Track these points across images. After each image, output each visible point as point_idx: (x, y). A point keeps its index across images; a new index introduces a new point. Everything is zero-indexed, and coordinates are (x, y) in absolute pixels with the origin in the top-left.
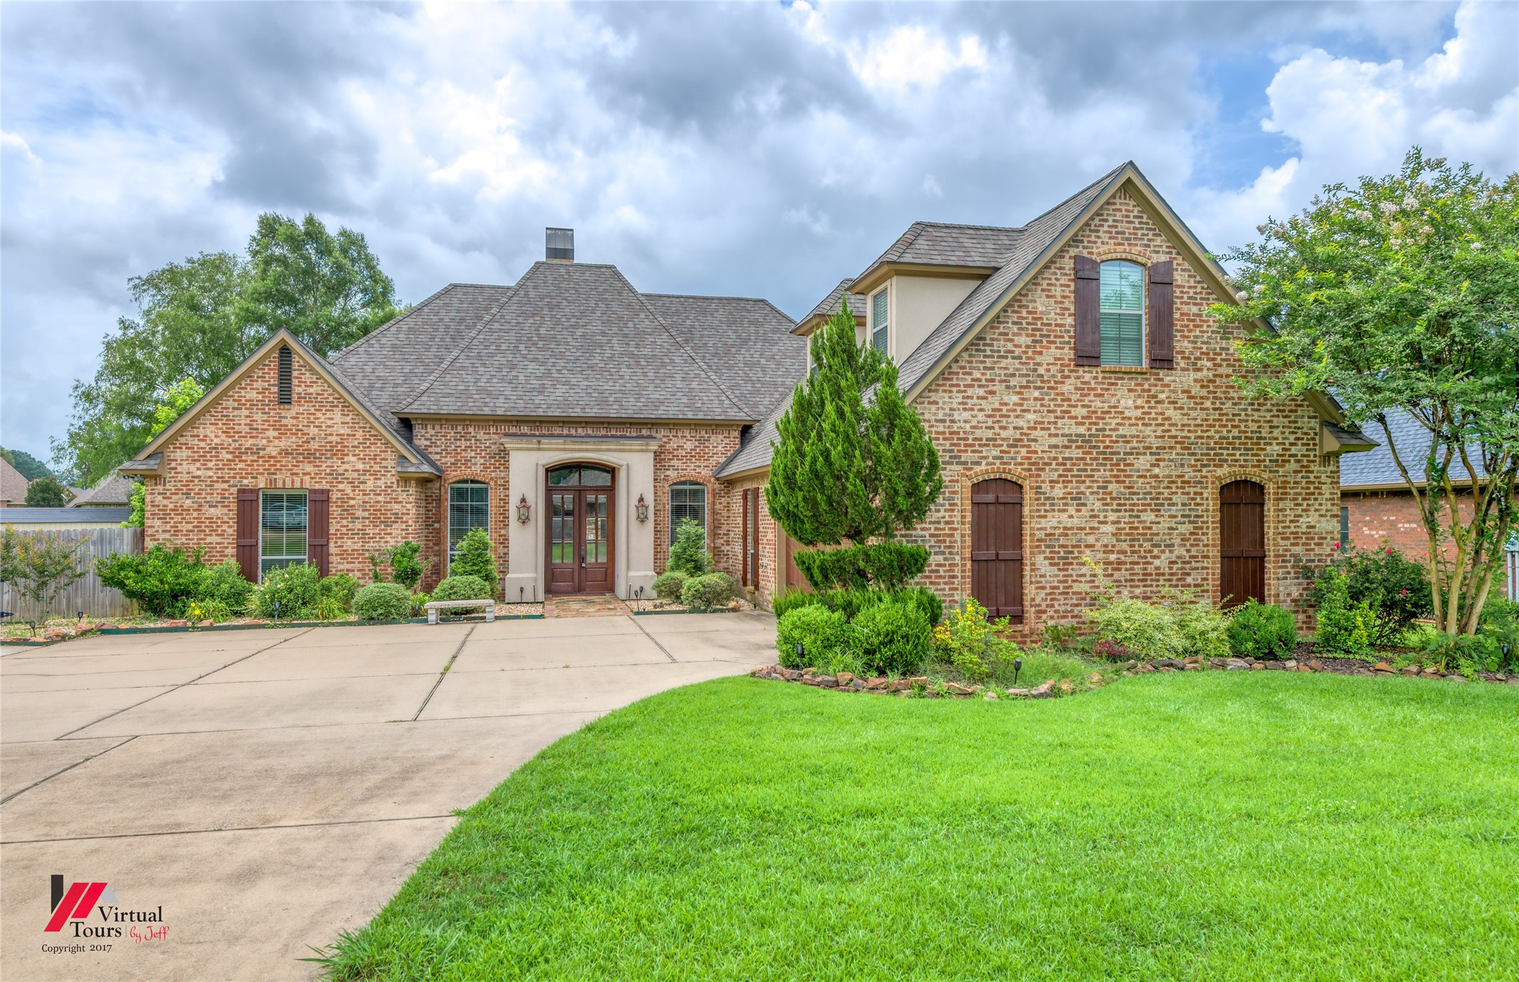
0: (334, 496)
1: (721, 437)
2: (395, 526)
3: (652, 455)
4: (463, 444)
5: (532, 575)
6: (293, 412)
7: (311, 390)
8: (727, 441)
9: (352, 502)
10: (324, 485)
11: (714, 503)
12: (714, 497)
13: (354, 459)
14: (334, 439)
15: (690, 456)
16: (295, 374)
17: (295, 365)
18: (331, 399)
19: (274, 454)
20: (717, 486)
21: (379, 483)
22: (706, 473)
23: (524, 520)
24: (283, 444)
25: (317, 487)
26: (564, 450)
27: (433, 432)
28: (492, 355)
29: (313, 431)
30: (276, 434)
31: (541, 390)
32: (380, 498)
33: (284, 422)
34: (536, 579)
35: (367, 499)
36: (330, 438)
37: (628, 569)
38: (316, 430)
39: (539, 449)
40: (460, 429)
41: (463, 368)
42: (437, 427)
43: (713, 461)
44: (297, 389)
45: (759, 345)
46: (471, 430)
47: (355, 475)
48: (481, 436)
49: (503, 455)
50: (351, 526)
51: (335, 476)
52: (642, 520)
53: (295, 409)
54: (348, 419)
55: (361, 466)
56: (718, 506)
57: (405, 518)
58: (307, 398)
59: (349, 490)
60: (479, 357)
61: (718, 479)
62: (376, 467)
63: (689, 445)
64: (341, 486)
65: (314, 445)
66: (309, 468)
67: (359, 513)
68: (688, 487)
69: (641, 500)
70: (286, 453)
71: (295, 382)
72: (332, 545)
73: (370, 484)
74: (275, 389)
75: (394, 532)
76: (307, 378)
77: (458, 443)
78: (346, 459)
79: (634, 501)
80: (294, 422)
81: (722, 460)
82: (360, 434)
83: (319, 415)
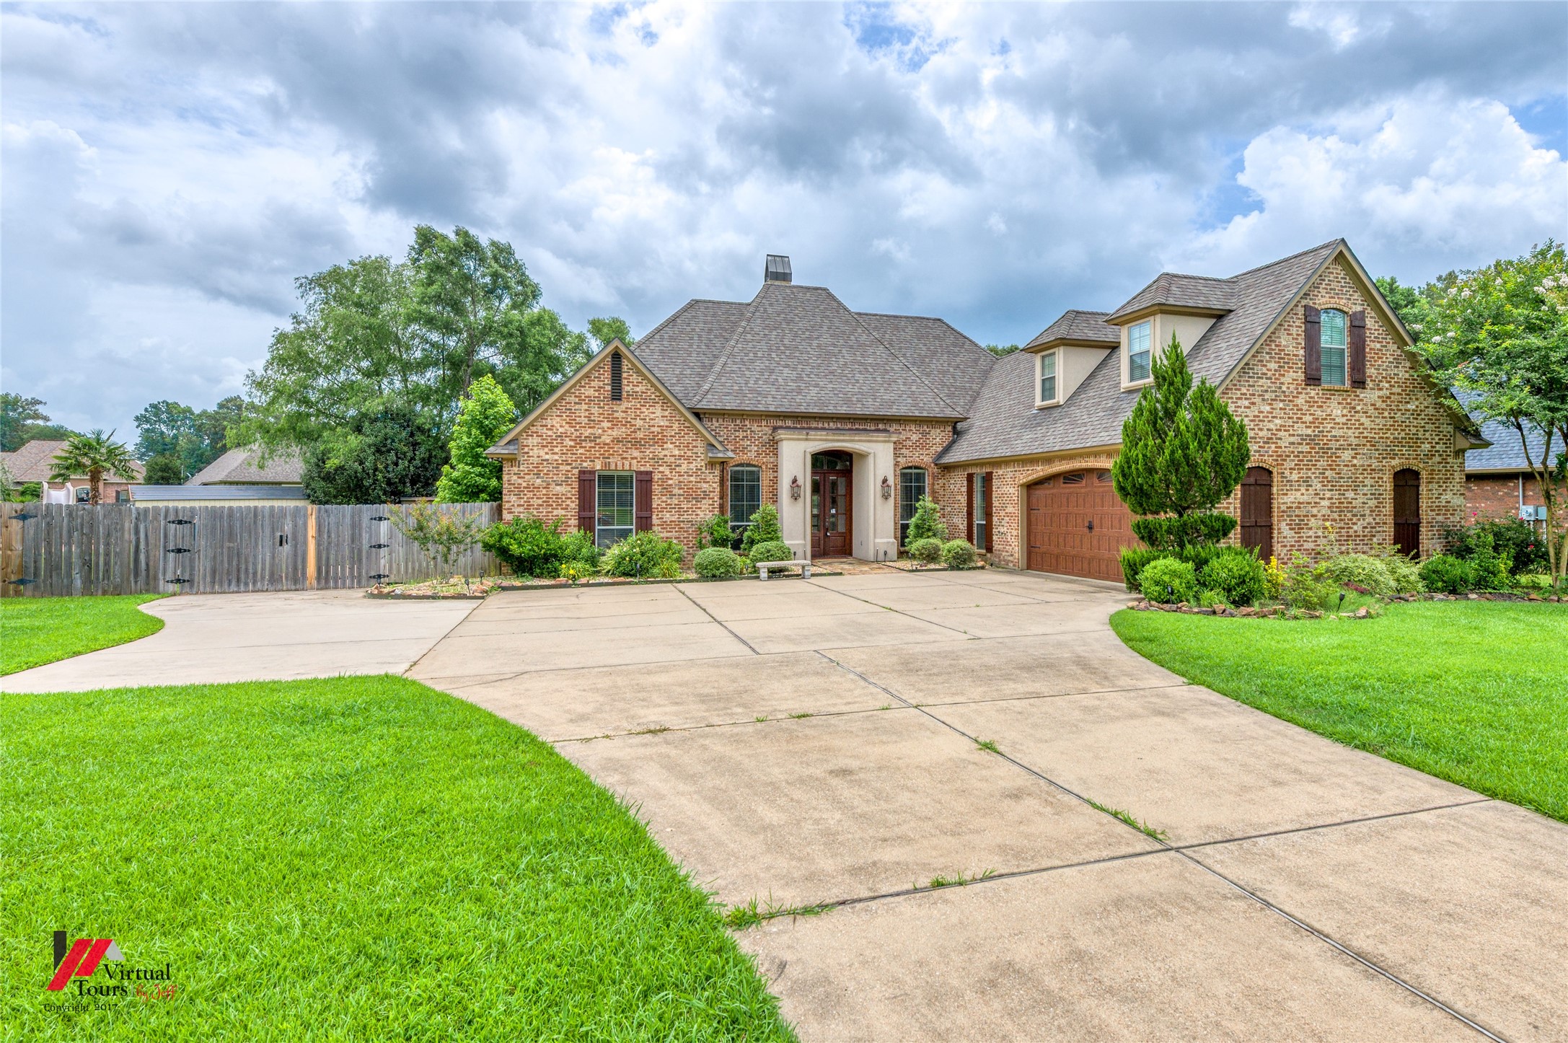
0: (656, 477)
1: (938, 431)
2: (704, 501)
3: (892, 445)
4: (741, 434)
5: (802, 542)
6: (623, 407)
7: (637, 389)
8: (943, 434)
9: (670, 482)
10: (648, 468)
11: (933, 484)
12: (934, 479)
13: (671, 446)
14: (656, 429)
15: (916, 446)
16: (624, 375)
17: (625, 368)
18: (653, 397)
19: (608, 441)
20: (935, 470)
21: (692, 466)
22: (927, 459)
23: (795, 497)
24: (615, 433)
25: (642, 469)
26: (826, 440)
27: (717, 424)
28: (752, 361)
29: (639, 423)
30: (609, 425)
31: (799, 391)
32: (692, 479)
33: (616, 415)
34: (805, 545)
35: (681, 479)
36: (653, 429)
37: (875, 537)
38: (642, 422)
39: (807, 440)
40: (738, 422)
41: (733, 372)
42: (721, 420)
43: (933, 450)
44: (627, 388)
45: (945, 357)
46: (747, 423)
47: (672, 459)
48: (755, 428)
49: (773, 446)
50: (669, 501)
51: (657, 460)
52: (886, 497)
53: (625, 404)
54: (666, 413)
55: (677, 452)
56: (936, 487)
57: (712, 495)
58: (634, 395)
59: (667, 472)
60: (743, 363)
61: (936, 465)
62: (689, 453)
63: (914, 437)
64: (661, 469)
65: (640, 435)
66: (636, 453)
67: (676, 491)
68: (914, 471)
69: (885, 481)
70: (617, 440)
71: (625, 382)
72: (654, 517)
73: (684, 467)
74: (609, 388)
75: (703, 507)
76: (635, 378)
77: (737, 434)
78: (665, 446)
79: (879, 483)
80: (624, 415)
81: (940, 449)
82: (676, 426)
83: (644, 409)
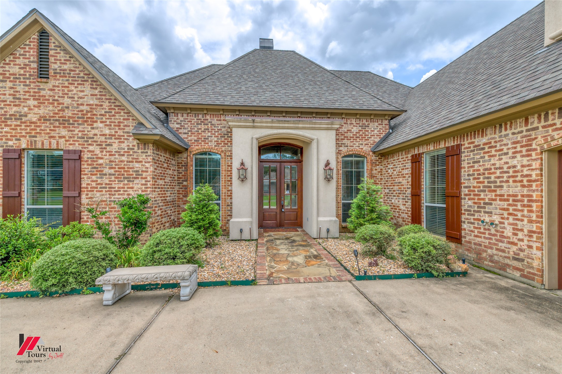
0: (85, 156)
1: (376, 124)
2: (136, 181)
3: (334, 132)
4: (203, 127)
5: (249, 219)
6: (50, 85)
7: (65, 67)
8: (380, 127)
9: (101, 161)
10: (77, 147)
11: (372, 170)
12: (372, 165)
13: (101, 125)
14: (85, 108)
15: (356, 137)
16: (52, 53)
17: (52, 46)
18: (82, 75)
19: (34, 120)
20: (374, 158)
21: (123, 145)
22: (366, 149)
23: (243, 179)
24: (42, 111)
25: (71, 148)
26: (272, 128)
27: (182, 119)
28: (226, 78)
29: (67, 101)
30: (36, 103)
31: (256, 94)
32: (123, 158)
33: (43, 93)
34: (251, 223)
35: (112, 158)
36: (81, 108)
37: (318, 215)
38: (70, 101)
39: (254, 127)
40: (200, 116)
42: (185, 115)
43: (371, 141)
44: (54, 66)
46: (208, 117)
47: (103, 139)
48: (215, 121)
49: (228, 135)
50: (99, 181)
51: (86, 139)
52: (328, 179)
53: (52, 83)
54: (96, 92)
55: (107, 132)
56: (374, 172)
57: (144, 174)
58: (63, 73)
59: (98, 151)
60: (218, 79)
61: (374, 153)
62: (120, 133)
63: (355, 130)
64: (91, 148)
65: (68, 113)
66: (64, 132)
67: (107, 171)
68: (354, 159)
69: (328, 164)
70: (44, 119)
71: (52, 59)
72: (83, 196)
73: (115, 147)
74: (35, 65)
75: (136, 187)
76: (62, 56)
77: (199, 126)
78: (95, 125)
79: (322, 166)
80: (51, 93)
81: (377, 140)
82: (106, 105)
83: (72, 87)
